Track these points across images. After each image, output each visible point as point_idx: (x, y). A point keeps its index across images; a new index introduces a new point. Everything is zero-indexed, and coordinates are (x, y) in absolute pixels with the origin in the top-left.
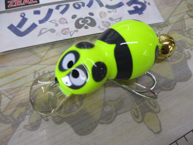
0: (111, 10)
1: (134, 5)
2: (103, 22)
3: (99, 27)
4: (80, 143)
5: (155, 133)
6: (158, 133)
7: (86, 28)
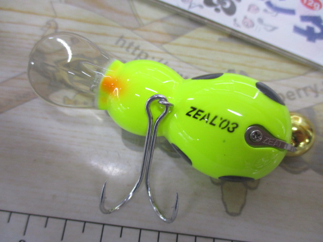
0: (269, 10)
1: (310, 24)
2: (245, 18)
3: (235, 20)
4: (119, 155)
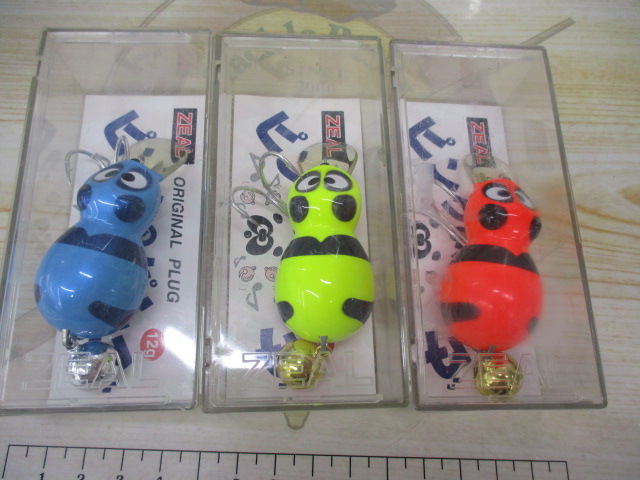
2: (254, 270)
3: (243, 258)
5: (289, 425)
6: (295, 428)
7: (247, 234)
